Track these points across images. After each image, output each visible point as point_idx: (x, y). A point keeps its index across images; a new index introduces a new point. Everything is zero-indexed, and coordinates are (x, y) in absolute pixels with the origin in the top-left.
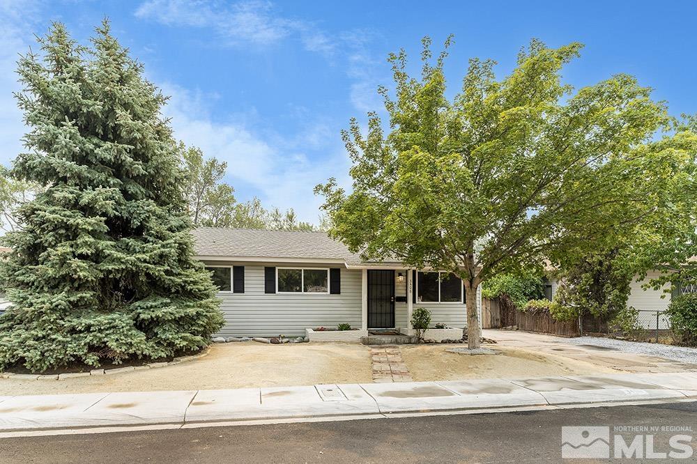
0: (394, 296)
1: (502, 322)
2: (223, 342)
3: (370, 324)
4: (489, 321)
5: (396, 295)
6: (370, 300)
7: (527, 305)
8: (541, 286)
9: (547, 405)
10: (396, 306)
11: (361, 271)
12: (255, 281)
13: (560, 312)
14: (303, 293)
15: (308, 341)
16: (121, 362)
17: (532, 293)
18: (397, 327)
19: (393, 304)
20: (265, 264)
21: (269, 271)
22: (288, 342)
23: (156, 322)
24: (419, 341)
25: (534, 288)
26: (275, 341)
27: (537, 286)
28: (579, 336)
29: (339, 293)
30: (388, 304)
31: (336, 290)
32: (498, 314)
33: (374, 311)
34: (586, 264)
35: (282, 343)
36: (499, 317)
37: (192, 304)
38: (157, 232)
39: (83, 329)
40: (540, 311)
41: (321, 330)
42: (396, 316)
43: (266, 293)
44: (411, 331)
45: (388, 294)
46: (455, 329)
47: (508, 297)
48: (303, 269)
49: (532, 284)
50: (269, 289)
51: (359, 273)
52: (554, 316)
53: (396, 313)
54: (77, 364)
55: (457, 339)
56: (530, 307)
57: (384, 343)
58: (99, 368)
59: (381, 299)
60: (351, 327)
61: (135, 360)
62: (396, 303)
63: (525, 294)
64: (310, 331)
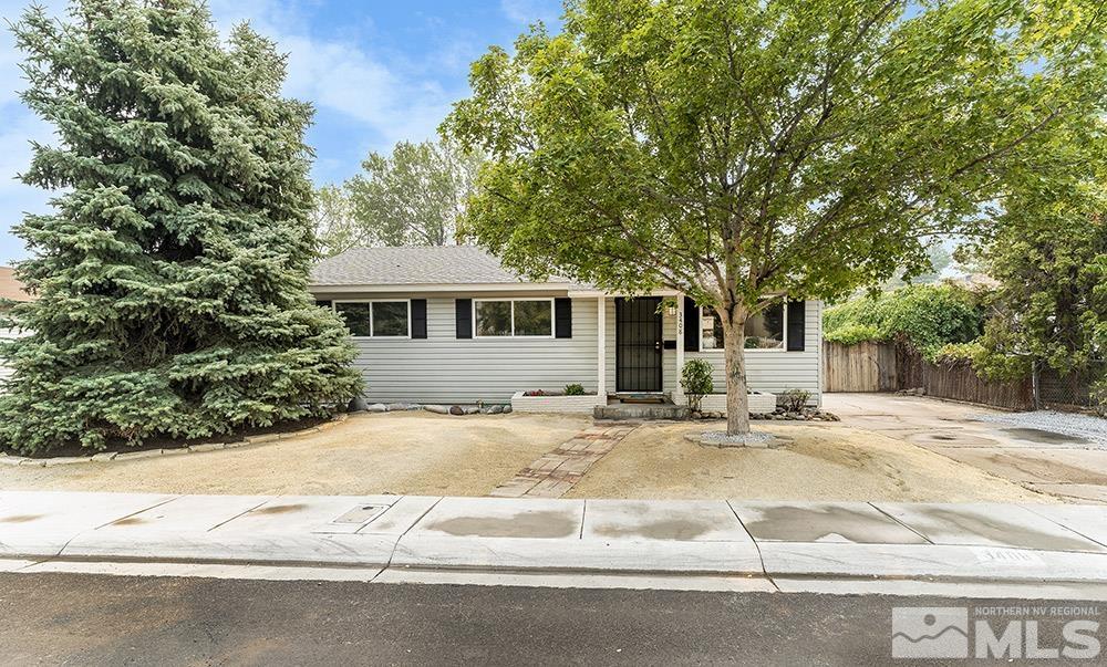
0: (660, 340)
1: (899, 381)
2: (382, 411)
3: (621, 385)
4: (876, 380)
5: (665, 338)
6: (620, 347)
7: (940, 352)
8: (975, 319)
9: (756, 575)
10: (664, 356)
11: (595, 300)
12: (441, 320)
13: (989, 364)
14: (513, 337)
15: (510, 411)
16: (140, 443)
17: (953, 332)
18: (666, 391)
19: (660, 353)
20: (454, 295)
21: (463, 305)
22: (475, 413)
23: (206, 384)
24: (693, 414)
25: (957, 323)
26: (457, 411)
27: (966, 318)
28: (1030, 410)
29: (570, 336)
30: (651, 354)
31: (565, 331)
32: (893, 368)
33: (627, 364)
34: (1040, 275)
35: (467, 413)
36: (894, 373)
37: (268, 357)
38: (221, 251)
39: (76, 394)
40: (961, 364)
41: (534, 394)
42: (664, 373)
43: (458, 337)
44: (680, 398)
45: (651, 337)
46: (764, 394)
47: (908, 338)
48: (512, 300)
49: (955, 316)
50: (463, 332)
51: (593, 304)
52: (979, 372)
53: (664, 367)
54: (69, 446)
55: (764, 413)
56: (945, 356)
57: (630, 417)
58: (104, 451)
59: (639, 345)
60: (586, 390)
61: (162, 440)
62: (665, 351)
63: (940, 334)
64: (518, 396)
